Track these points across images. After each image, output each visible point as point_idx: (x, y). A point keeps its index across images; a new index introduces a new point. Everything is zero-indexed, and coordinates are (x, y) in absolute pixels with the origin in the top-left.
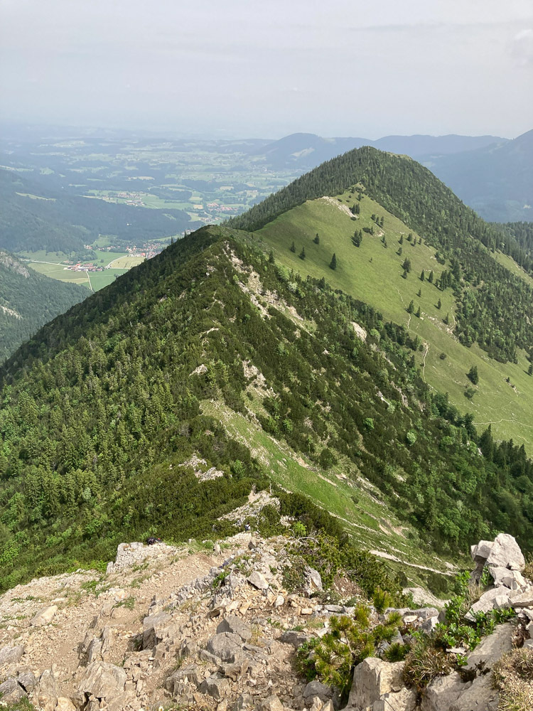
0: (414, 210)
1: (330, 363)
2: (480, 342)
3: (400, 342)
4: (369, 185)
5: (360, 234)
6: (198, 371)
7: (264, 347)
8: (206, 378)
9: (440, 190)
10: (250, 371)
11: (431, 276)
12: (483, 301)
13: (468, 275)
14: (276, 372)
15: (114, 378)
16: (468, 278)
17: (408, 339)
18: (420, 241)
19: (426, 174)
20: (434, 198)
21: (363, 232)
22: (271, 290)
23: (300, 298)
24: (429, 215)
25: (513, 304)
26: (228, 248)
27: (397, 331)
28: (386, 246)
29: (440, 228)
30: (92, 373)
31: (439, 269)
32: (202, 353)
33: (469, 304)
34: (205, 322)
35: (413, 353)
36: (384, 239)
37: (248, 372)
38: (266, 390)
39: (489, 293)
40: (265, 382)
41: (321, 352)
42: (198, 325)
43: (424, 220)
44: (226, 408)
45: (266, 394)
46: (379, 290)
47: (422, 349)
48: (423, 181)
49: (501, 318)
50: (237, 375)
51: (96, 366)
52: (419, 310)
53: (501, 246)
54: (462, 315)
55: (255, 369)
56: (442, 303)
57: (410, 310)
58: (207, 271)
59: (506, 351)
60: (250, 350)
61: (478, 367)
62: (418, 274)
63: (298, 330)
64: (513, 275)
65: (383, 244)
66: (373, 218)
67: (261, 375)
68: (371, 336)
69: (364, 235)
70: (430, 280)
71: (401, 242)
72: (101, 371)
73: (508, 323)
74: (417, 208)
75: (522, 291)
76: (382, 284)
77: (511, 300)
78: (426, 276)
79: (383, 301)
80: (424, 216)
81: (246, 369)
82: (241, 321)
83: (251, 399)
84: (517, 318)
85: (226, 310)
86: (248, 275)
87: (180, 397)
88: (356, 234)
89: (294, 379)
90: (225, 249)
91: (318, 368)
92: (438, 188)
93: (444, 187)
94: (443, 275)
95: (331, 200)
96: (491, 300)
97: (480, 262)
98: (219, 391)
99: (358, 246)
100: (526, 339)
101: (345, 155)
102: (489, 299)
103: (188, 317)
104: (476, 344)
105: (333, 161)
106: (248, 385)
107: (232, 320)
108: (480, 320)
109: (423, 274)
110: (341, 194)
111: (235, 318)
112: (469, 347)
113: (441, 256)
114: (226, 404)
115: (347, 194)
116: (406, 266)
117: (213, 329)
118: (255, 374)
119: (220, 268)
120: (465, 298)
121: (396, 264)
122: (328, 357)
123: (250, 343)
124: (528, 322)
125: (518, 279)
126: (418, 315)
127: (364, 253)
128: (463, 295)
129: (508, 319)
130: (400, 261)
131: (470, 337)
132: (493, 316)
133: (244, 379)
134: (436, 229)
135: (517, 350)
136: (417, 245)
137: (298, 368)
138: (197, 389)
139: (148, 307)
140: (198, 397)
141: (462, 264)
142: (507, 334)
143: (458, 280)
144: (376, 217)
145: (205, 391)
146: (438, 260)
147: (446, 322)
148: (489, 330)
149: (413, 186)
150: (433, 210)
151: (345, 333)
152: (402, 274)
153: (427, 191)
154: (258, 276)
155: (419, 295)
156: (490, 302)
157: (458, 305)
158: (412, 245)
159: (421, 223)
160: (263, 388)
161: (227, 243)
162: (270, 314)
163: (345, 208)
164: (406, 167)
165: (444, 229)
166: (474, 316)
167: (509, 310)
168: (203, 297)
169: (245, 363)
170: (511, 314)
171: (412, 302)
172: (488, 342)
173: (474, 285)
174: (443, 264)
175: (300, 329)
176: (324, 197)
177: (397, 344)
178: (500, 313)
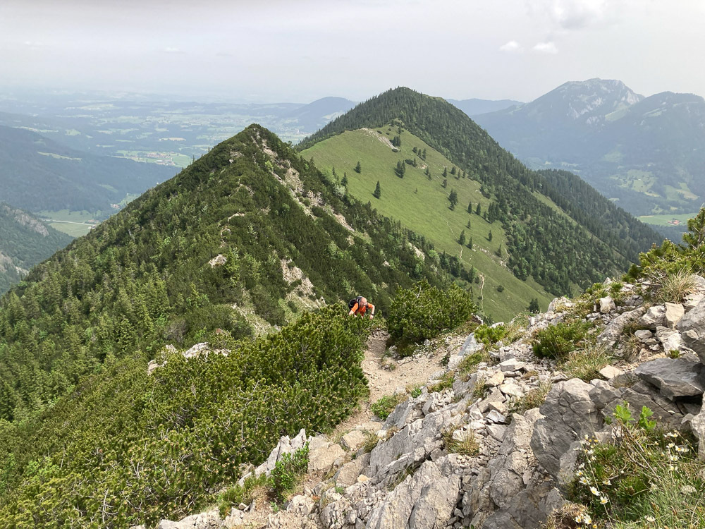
0: (453, 147)
1: (392, 276)
2: (535, 276)
3: (454, 273)
4: (408, 121)
5: (403, 165)
6: (213, 263)
7: (310, 247)
8: (225, 271)
9: (476, 132)
10: (292, 274)
11: (478, 208)
12: (531, 234)
13: (514, 209)
14: (327, 280)
15: (98, 295)
16: (514, 212)
17: (463, 270)
18: (464, 174)
19: (462, 116)
20: (471, 139)
21: (406, 164)
22: (315, 191)
23: (349, 205)
24: (469, 154)
25: (561, 239)
26: (259, 137)
27: (450, 262)
28: (430, 178)
29: (480, 165)
30: (70, 294)
31: (486, 204)
32: (219, 244)
33: (519, 237)
34: (225, 208)
35: (469, 285)
36: (427, 171)
37: (288, 274)
38: (314, 300)
39: (537, 227)
40: (314, 290)
41: (380, 263)
42: (215, 213)
43: (464, 158)
44: (257, 318)
45: (315, 305)
46: (427, 221)
47: (478, 281)
48: (460, 122)
49: (551, 252)
50: (272, 277)
51: (77, 285)
52: (471, 241)
53: (539, 186)
54: (514, 248)
55: (298, 272)
56: (493, 236)
57: (461, 241)
58: (231, 158)
59: (561, 285)
60: (290, 250)
61: (538, 300)
62: (465, 207)
63: (350, 236)
64: (555, 213)
65: (427, 176)
66: (415, 151)
67: (307, 279)
68: (430, 257)
69: (407, 166)
70: (478, 213)
71: (444, 175)
72: (84, 291)
73: (559, 257)
74: (456, 146)
75: (565, 227)
76: (429, 214)
77: (559, 234)
78: (474, 209)
79: (432, 231)
80: (464, 154)
81: (285, 270)
82: (277, 212)
83: (295, 310)
84: (567, 252)
85: (255, 198)
86: (285, 172)
87: (180, 296)
88: (398, 165)
89: (350, 291)
90: (255, 137)
91: (378, 282)
92: (474, 129)
93: (480, 129)
94: (491, 208)
95: (371, 131)
96: (540, 234)
97: (522, 199)
98: (246, 294)
99: (401, 177)
100: (578, 273)
101: (380, 96)
102: (538, 233)
103: (202, 207)
104: (530, 278)
105: (369, 103)
106: (289, 292)
107: (266, 211)
108: (532, 253)
109: (470, 206)
110: (380, 126)
111: (268, 210)
112: (525, 280)
113: (486, 190)
114: (257, 312)
115: (387, 127)
116: (453, 198)
117: (237, 215)
118: (299, 277)
119: (248, 154)
120: (514, 231)
121: (442, 196)
122: (390, 270)
123: (291, 241)
124: (577, 257)
125: (560, 217)
126: (470, 246)
127: (409, 184)
128: (512, 229)
129: (559, 253)
130: (445, 193)
131: (525, 270)
132: (543, 250)
133: (285, 284)
134: (477, 167)
135: (570, 284)
136: (461, 178)
137: (356, 277)
138: (210, 287)
139: (153, 210)
140: (211, 299)
141: (508, 199)
142: (559, 268)
143: (506, 213)
144: (418, 149)
145: (223, 292)
146: (483, 194)
147: (499, 254)
148: (542, 263)
149: (450, 125)
150: (471, 149)
151: (404, 249)
152: (449, 205)
153: (464, 130)
154: (298, 173)
155: (469, 227)
156: (539, 236)
157: (508, 237)
158: (456, 178)
159: (461, 160)
160: (311, 297)
161: (256, 131)
162: (315, 215)
163: (385, 140)
164: (441, 108)
165: (484, 167)
166: (526, 249)
167: (558, 244)
168: (224, 183)
169: (284, 263)
170: (561, 248)
171: (463, 232)
172: (543, 276)
173: (522, 219)
174: (489, 198)
175: (352, 235)
176: (364, 129)
177: (452, 276)
178: (550, 246)
